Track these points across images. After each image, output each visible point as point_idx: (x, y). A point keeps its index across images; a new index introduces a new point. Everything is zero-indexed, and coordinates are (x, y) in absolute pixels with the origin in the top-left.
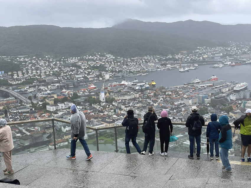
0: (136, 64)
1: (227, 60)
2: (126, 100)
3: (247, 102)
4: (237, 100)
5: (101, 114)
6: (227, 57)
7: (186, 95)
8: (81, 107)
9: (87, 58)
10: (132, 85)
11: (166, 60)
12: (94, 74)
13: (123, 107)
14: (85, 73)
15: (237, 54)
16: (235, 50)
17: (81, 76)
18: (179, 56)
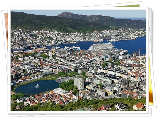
0: (70, 37)
1: (118, 38)
2: (64, 56)
4: (123, 59)
5: (49, 63)
6: (118, 36)
7: (96, 55)
8: (38, 59)
9: (42, 32)
10: (67, 48)
11: (86, 36)
12: (46, 41)
13: (62, 60)
14: (41, 41)
17: (38, 42)
18: (93, 34)
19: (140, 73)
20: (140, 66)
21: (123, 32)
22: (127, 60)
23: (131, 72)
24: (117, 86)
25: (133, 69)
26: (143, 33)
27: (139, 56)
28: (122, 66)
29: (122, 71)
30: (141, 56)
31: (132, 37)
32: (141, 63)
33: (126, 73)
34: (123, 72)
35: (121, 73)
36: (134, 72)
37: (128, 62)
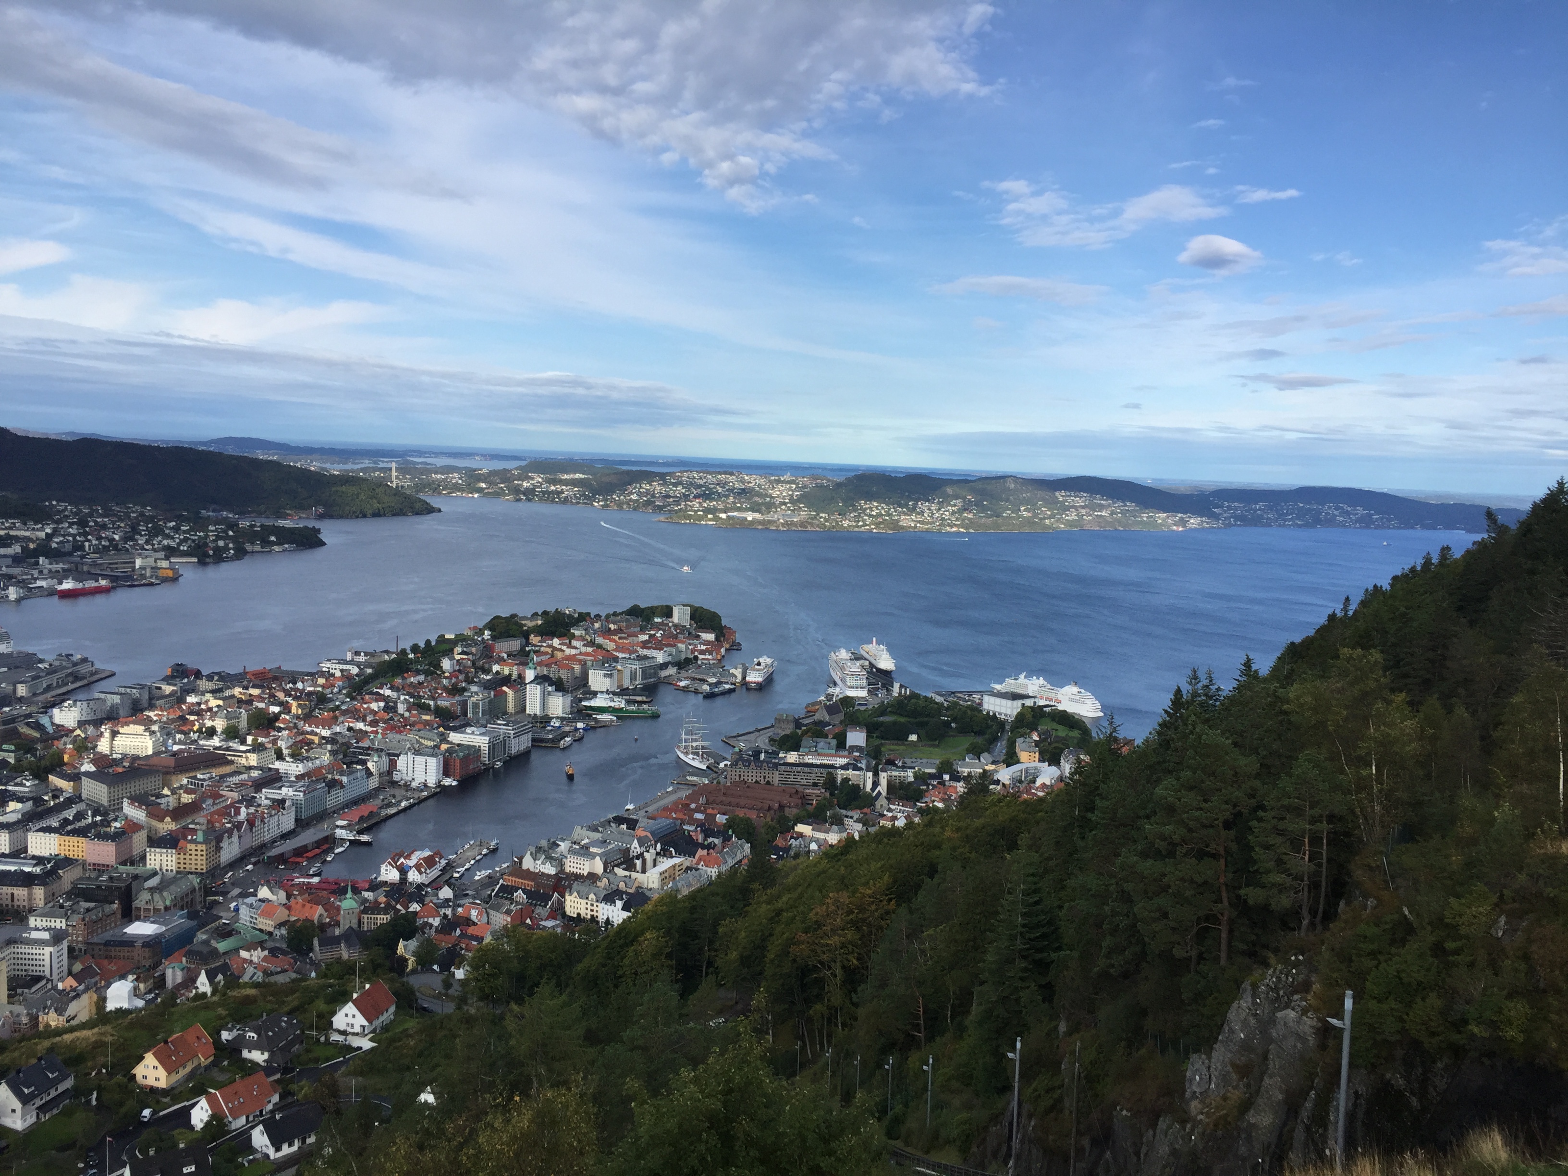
1: (41, 572)
3: (121, 730)
4: (81, 724)
6: (41, 560)
15: (81, 548)
16: (74, 536)
19: (212, 814)
20: (214, 766)
21: (85, 534)
22: (114, 734)
23: (150, 815)
24: (35, 935)
25: (166, 791)
26: (227, 537)
27: (208, 696)
28: (75, 777)
29: (79, 816)
30: (220, 690)
31: (150, 561)
32: (216, 741)
33: (106, 823)
34: (78, 825)
35: (69, 828)
36: (167, 813)
37: (119, 741)
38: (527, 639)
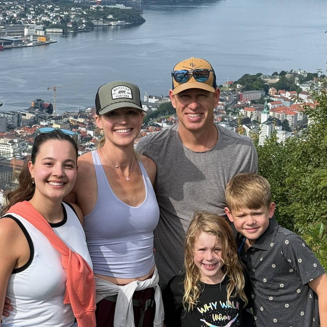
31: (33, 31)
38: (267, 91)
